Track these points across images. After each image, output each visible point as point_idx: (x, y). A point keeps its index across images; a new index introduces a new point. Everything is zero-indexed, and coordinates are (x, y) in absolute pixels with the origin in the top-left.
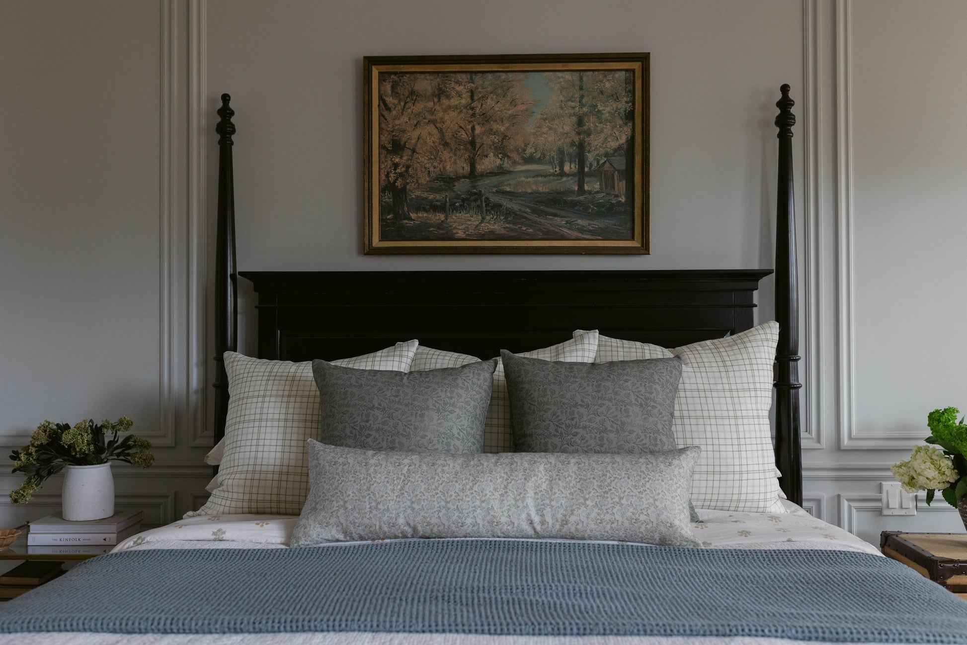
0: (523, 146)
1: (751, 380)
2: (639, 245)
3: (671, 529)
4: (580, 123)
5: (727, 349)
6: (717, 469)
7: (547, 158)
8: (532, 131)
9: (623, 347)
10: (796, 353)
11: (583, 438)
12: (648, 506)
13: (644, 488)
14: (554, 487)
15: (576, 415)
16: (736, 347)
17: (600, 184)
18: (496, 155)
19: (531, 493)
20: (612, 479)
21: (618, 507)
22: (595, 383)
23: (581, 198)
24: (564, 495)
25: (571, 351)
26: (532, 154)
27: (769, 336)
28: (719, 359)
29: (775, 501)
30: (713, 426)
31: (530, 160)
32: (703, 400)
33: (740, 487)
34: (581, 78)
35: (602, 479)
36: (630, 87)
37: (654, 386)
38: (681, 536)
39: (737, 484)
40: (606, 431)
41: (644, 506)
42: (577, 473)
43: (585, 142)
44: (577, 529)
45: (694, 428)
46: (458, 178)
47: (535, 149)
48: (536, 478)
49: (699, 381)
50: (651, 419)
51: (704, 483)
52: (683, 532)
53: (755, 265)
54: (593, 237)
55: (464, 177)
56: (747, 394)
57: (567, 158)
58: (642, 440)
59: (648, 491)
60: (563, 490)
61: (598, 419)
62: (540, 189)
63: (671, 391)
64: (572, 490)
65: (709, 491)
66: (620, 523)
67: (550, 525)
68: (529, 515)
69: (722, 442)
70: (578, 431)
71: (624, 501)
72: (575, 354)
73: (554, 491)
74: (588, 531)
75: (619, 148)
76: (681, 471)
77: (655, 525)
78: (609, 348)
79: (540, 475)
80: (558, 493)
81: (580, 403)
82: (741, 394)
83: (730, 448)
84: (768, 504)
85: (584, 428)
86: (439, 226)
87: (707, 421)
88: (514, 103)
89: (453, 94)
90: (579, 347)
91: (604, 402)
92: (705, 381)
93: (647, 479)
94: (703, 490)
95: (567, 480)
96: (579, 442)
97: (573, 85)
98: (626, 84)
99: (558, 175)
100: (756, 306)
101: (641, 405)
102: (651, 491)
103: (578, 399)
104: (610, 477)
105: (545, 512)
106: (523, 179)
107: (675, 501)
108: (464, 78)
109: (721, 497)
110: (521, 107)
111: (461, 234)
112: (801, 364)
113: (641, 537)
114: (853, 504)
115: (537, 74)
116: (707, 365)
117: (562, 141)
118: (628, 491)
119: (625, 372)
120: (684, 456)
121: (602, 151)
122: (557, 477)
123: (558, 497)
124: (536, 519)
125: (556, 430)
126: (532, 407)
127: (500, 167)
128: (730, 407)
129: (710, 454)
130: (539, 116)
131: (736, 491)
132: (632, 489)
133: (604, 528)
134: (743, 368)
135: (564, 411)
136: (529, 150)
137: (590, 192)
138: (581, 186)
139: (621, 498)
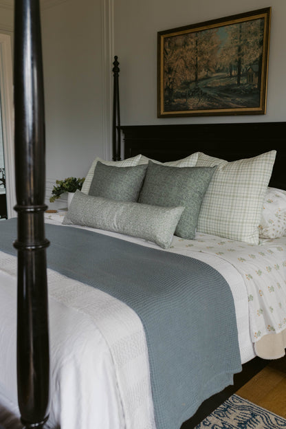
0: (216, 64)
2: (261, 110)
4: (239, 50)
5: (245, 164)
7: (225, 69)
8: (219, 56)
12: (148, 227)
13: (149, 220)
17: (247, 80)
18: (205, 70)
21: (139, 226)
23: (239, 87)
26: (219, 68)
30: (222, 199)
31: (218, 71)
32: (222, 187)
34: (241, 27)
37: (190, 179)
39: (227, 226)
43: (241, 59)
46: (191, 82)
47: (221, 65)
48: (119, 211)
54: (243, 106)
55: (193, 81)
57: (233, 68)
58: (174, 201)
62: (222, 85)
71: (141, 224)
75: (256, 60)
79: (121, 210)
82: (240, 186)
86: (184, 105)
87: (220, 197)
88: (212, 44)
89: (190, 43)
92: (226, 178)
97: (237, 31)
98: (261, 26)
99: (229, 77)
105: (118, 224)
108: (193, 35)
110: (215, 46)
111: (191, 108)
115: (222, 28)
117: (232, 60)
121: (248, 63)
122: (126, 212)
123: (123, 219)
127: (207, 76)
130: (222, 49)
131: (227, 230)
136: (218, 66)
137: (242, 84)
138: (239, 82)
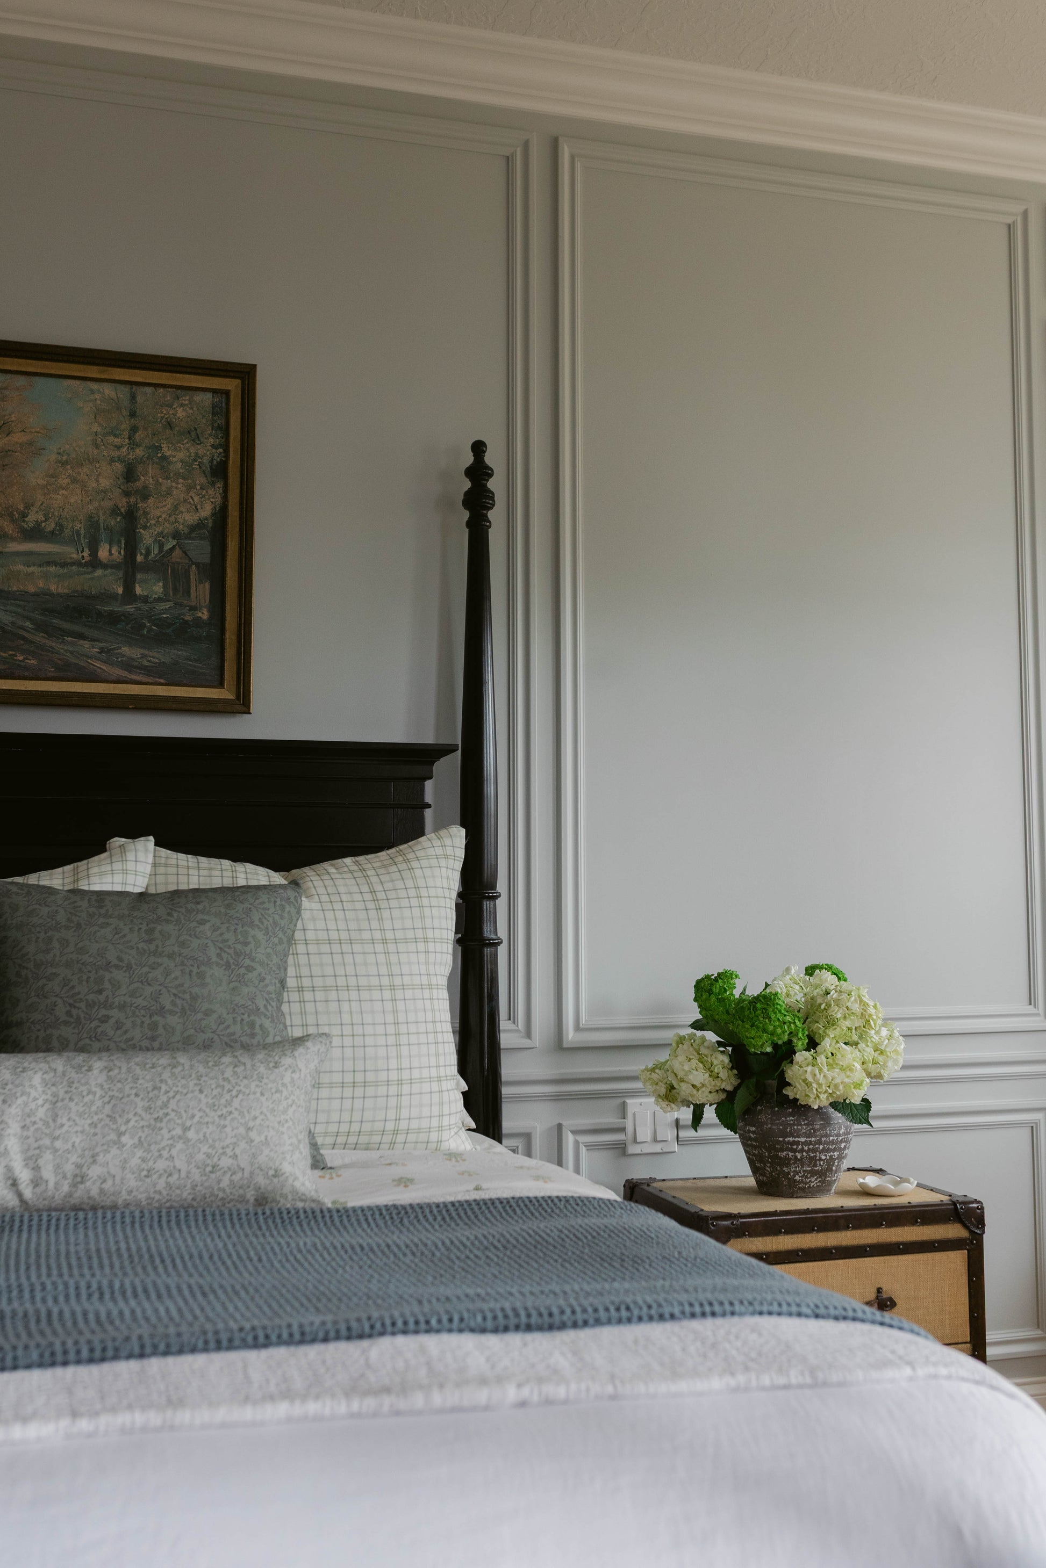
0: (21, 507)
1: (418, 924)
2: (232, 697)
3: (276, 1180)
4: (130, 474)
5: (380, 871)
6: (359, 1077)
7: (67, 532)
8: (40, 482)
9: (199, 869)
10: (493, 886)
11: (119, 1026)
12: (234, 1140)
13: (229, 1109)
14: (60, 1113)
15: (107, 985)
16: (394, 868)
17: (165, 586)
19: (14, 1128)
20: (171, 1094)
21: (180, 1146)
22: (144, 927)
23: (129, 608)
24: (79, 1129)
25: (101, 874)
26: (38, 524)
27: (449, 851)
28: (365, 888)
29: (456, 1130)
30: (353, 1004)
31: (34, 534)
32: (337, 958)
33: (399, 1107)
34: (133, 397)
35: (151, 1095)
36: (221, 421)
37: (252, 932)
38: (294, 1191)
39: (393, 1102)
40: (161, 1011)
41: (228, 1141)
42: (106, 1086)
43: (138, 509)
44: (102, 1191)
45: (321, 1007)
47: (45, 515)
48: (24, 1098)
49: (332, 925)
50: (245, 990)
51: (336, 1104)
52: (297, 1184)
53: (428, 737)
54: (150, 680)
56: (412, 947)
57: (103, 535)
58: (228, 1027)
59: (236, 1114)
60: (77, 1119)
61: (148, 990)
62: (53, 588)
63: (281, 941)
64: (96, 1118)
65: (346, 1117)
66: (183, 1174)
67: (51, 1185)
68: (9, 1169)
69: (369, 1030)
70: (111, 1013)
71: (191, 1134)
72: (108, 878)
73: (59, 1121)
74: (124, 1193)
75: (200, 525)
76: (296, 1076)
77: (247, 1174)
78: (173, 870)
79: (34, 1094)
80: (68, 1124)
81: (115, 961)
82: (402, 947)
83: (381, 1040)
84: (446, 1135)
85: (122, 1007)
87: (344, 995)
90: (117, 866)
91: (160, 960)
92: (342, 925)
93: (234, 1093)
94: (335, 1117)
95: (87, 1099)
96: (111, 1033)
97: (119, 408)
98: (214, 414)
99: (87, 564)
100: (429, 806)
101: (228, 965)
102: (241, 1114)
103: (112, 956)
104: (167, 1092)
105: (41, 1162)
106: (20, 567)
107: (284, 1130)
109: (367, 1127)
110: (19, 438)
112: (501, 905)
113: (222, 1199)
114: (583, 1139)
115: (51, 382)
116: (344, 897)
117: (96, 504)
118: (199, 1114)
119: (200, 907)
120: (301, 1050)
121: (168, 528)
122: (68, 1096)
123: (67, 1132)
124: (24, 1176)
125: (69, 1013)
126: (24, 972)
128: (384, 970)
129: (349, 1052)
130: (53, 457)
131: (392, 1114)
132: (208, 1110)
133: (155, 1185)
134: (405, 903)
135: (85, 977)
136: (34, 517)
137: (145, 599)
138: (129, 585)
139: (186, 1129)
